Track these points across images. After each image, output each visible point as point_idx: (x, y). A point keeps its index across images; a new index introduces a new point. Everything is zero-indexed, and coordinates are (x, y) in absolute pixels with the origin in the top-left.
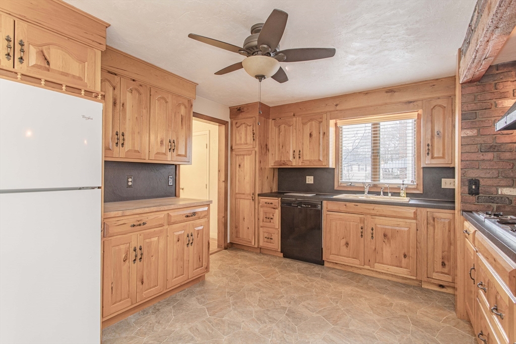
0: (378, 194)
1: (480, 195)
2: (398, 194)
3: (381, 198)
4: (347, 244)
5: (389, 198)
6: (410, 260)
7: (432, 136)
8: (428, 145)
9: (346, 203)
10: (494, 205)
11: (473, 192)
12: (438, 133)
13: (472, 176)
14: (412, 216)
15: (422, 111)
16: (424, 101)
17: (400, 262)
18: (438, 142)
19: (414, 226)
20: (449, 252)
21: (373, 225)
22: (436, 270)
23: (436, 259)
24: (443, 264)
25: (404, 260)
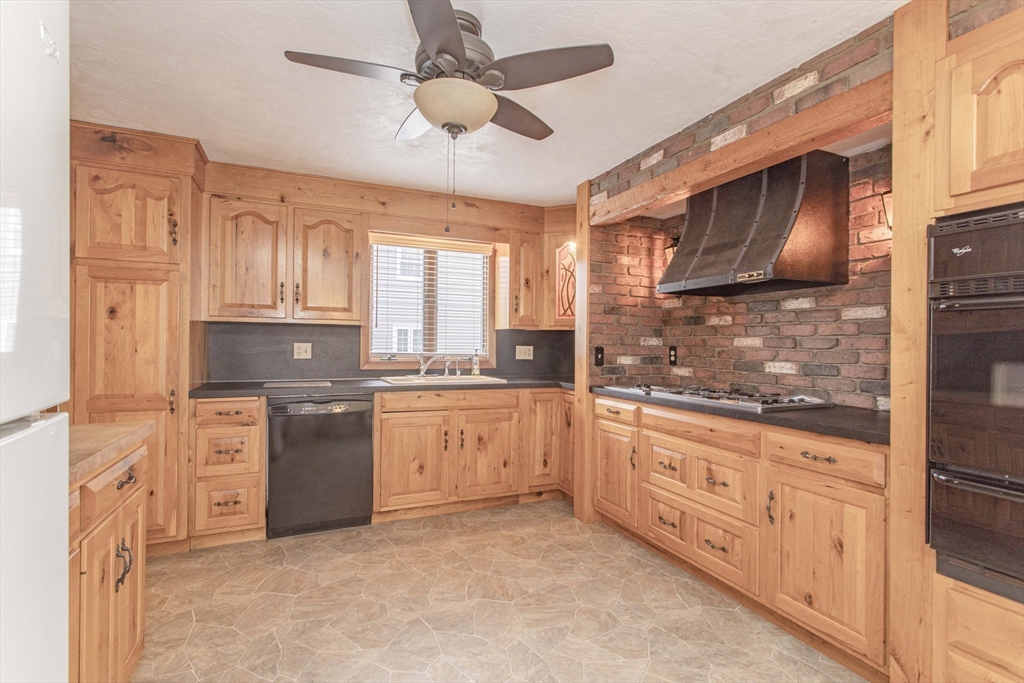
0: (441, 372)
1: (605, 365)
2: (468, 372)
3: (446, 379)
4: (421, 467)
5: (459, 379)
6: (511, 468)
7: (520, 285)
8: (516, 298)
9: (419, 393)
10: (614, 377)
11: (599, 363)
12: (527, 282)
13: (598, 343)
14: (514, 402)
15: (508, 245)
16: (512, 232)
17: (499, 475)
18: (526, 295)
19: (515, 416)
20: (551, 444)
21: (463, 425)
22: (537, 473)
23: (537, 458)
24: (545, 463)
25: (504, 471)
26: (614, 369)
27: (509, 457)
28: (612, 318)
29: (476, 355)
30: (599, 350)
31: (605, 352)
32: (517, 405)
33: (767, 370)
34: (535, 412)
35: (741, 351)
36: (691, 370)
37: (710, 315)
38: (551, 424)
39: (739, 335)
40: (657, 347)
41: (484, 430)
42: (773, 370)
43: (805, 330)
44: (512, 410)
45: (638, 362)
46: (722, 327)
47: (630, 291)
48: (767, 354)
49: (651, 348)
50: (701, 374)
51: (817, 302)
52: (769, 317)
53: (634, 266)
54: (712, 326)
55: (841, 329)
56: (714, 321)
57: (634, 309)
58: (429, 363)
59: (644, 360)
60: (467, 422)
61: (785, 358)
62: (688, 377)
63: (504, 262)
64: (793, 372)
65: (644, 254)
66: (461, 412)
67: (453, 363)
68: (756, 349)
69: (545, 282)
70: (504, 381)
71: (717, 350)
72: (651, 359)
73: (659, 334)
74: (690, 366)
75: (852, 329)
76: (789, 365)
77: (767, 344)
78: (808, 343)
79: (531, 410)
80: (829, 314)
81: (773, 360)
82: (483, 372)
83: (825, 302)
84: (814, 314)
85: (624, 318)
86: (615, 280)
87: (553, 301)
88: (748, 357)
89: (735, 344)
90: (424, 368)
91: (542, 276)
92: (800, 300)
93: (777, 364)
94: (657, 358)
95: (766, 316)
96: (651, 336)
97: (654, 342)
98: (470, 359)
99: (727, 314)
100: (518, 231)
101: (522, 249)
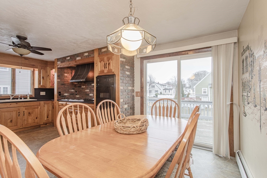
0: (17, 99)
2: (26, 98)
3: (19, 100)
4: (11, 121)
5: (23, 100)
6: (38, 119)
7: (41, 78)
8: (40, 81)
9: (11, 103)
10: (63, 98)
11: (60, 95)
12: (43, 77)
13: (60, 91)
14: (39, 104)
15: (38, 69)
16: (38, 66)
17: (35, 121)
18: (43, 81)
19: (39, 107)
20: (49, 113)
21: (24, 110)
22: (45, 120)
23: (45, 116)
24: (48, 117)
25: (36, 120)
26: (63, 96)
27: (38, 116)
28: (63, 86)
29: (28, 94)
30: (60, 92)
31: (61, 93)
32: (40, 105)
33: (90, 95)
34: (45, 106)
35: (86, 92)
38: (49, 108)
39: (86, 89)
40: (73, 92)
41: (31, 111)
44: (38, 106)
45: (69, 95)
46: (84, 88)
47: (67, 81)
48: (90, 92)
49: (72, 92)
50: (81, 96)
53: (68, 76)
54: (82, 88)
56: (83, 87)
57: (68, 84)
58: (13, 96)
59: (70, 94)
60: (25, 109)
62: (79, 97)
63: (36, 72)
65: (70, 74)
66: (24, 107)
67: (21, 96)
68: (88, 92)
69: (48, 78)
70: (36, 100)
71: (83, 92)
72: (72, 94)
73: (73, 89)
74: (79, 95)
76: (92, 94)
79: (44, 106)
82: (30, 98)
85: (66, 86)
86: (63, 78)
87: (50, 82)
88: (87, 93)
90: (11, 98)
91: (47, 76)
94: (73, 94)
95: (89, 86)
96: (72, 90)
97: (73, 91)
98: (26, 95)
100: (40, 66)
101: (42, 70)
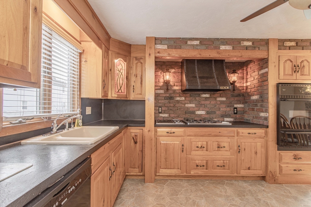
15: (101, 51)
33: (197, 113)
35: (188, 108)
36: (168, 114)
37: (176, 97)
39: (187, 103)
42: (199, 113)
43: (208, 102)
51: (211, 96)
52: (197, 98)
55: (217, 102)
56: (178, 99)
61: (202, 110)
62: (167, 117)
64: (205, 114)
68: (193, 108)
71: (179, 108)
74: (167, 113)
75: (219, 103)
76: (203, 112)
77: (197, 106)
78: (208, 106)
80: (214, 99)
81: (198, 110)
83: (212, 96)
84: (210, 99)
88: (190, 110)
89: (186, 106)
92: (206, 95)
93: (200, 111)
95: (196, 98)
99: (183, 97)
